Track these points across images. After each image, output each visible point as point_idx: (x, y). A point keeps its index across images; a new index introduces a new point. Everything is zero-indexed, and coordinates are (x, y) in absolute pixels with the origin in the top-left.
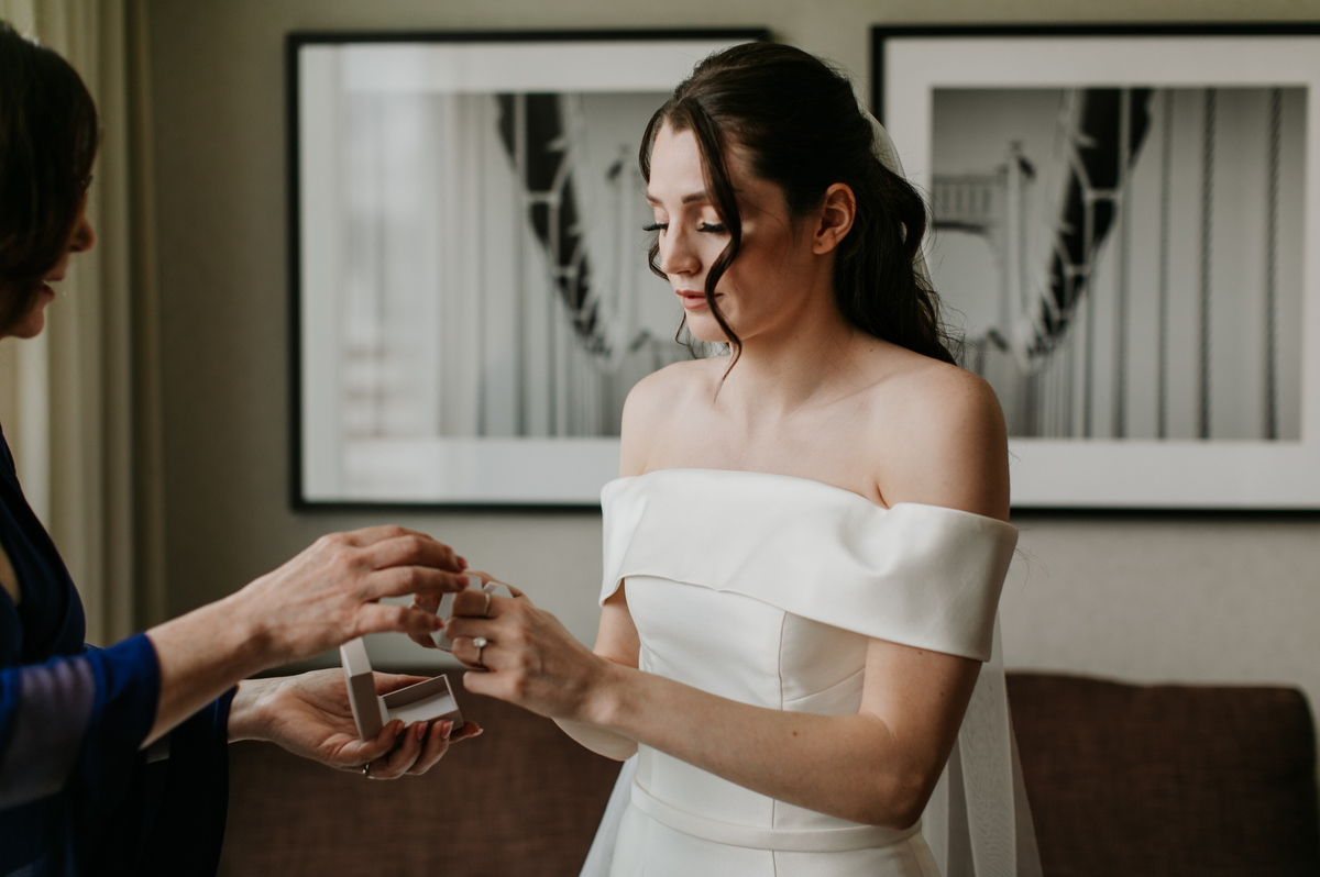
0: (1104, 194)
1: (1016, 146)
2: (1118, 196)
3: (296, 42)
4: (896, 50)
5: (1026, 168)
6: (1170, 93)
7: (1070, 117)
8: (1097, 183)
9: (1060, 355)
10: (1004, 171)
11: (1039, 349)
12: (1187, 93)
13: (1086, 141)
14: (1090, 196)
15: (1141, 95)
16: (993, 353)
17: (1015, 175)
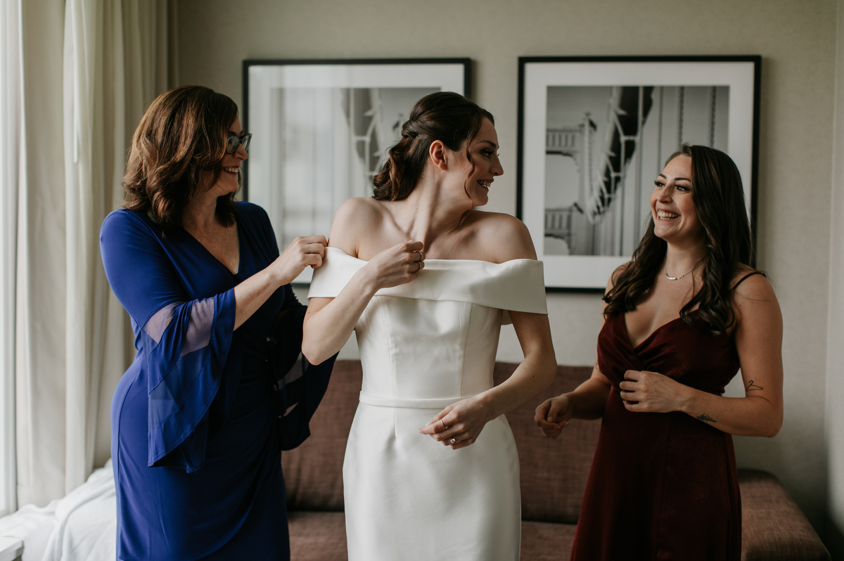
0: (631, 138)
1: (588, 114)
2: (637, 139)
3: (247, 64)
4: (530, 68)
5: (592, 125)
6: (662, 88)
7: (614, 100)
8: (626, 133)
9: (608, 215)
10: (582, 126)
11: (598, 212)
12: (671, 89)
13: (622, 112)
14: (623, 139)
15: (648, 90)
16: (576, 214)
17: (587, 128)
